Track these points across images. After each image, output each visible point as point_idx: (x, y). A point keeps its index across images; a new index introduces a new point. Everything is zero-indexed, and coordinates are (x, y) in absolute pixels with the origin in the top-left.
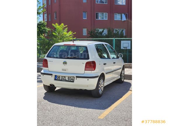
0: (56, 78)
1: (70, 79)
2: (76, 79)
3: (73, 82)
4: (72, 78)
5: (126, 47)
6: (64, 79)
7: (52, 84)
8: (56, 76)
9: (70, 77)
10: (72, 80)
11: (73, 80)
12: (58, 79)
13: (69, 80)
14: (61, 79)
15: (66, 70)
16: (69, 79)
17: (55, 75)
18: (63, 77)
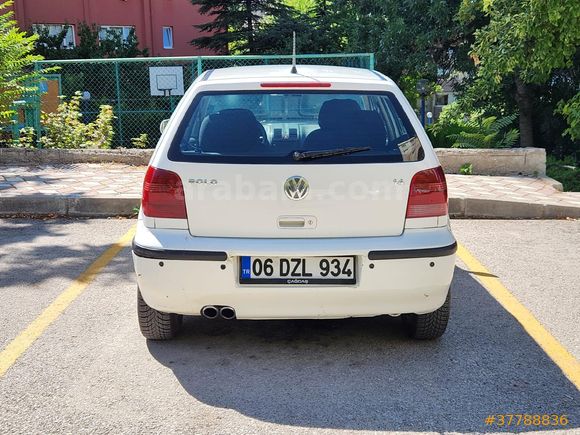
0: (249, 273)
1: (332, 268)
2: (372, 266)
3: (353, 282)
4: (343, 261)
5: (170, 90)
6: (299, 270)
7: (219, 307)
8: (244, 261)
9: (330, 260)
10: (345, 276)
11: (349, 273)
12: (263, 275)
13: (330, 276)
14: (276, 275)
15: (303, 224)
16: (327, 269)
17: (241, 258)
18: (293, 265)
